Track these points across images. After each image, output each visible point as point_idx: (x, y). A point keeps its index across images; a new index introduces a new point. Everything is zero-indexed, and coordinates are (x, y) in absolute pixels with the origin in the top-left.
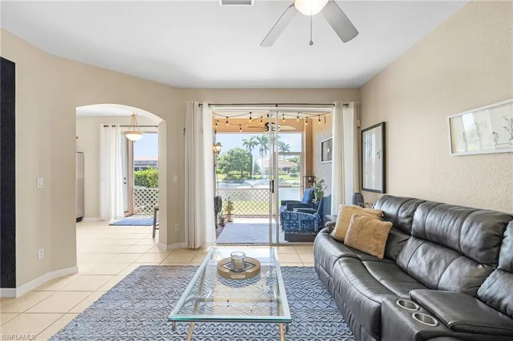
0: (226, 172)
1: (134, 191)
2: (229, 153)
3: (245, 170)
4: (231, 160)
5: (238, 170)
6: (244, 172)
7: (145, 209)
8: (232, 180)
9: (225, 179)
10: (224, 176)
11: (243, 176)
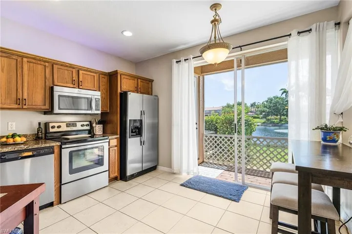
0: (265, 117)
1: (204, 137)
2: (267, 101)
3: (284, 115)
4: (270, 107)
5: (277, 115)
6: (283, 117)
7: (213, 154)
8: (271, 123)
9: (264, 123)
10: (264, 120)
11: (281, 120)
